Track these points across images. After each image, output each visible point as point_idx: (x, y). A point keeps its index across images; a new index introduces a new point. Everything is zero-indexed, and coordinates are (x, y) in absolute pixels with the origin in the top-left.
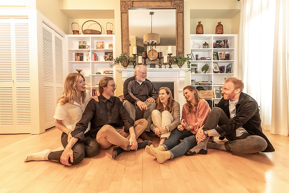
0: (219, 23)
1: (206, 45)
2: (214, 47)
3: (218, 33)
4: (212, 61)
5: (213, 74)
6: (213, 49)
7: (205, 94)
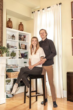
0: (21, 23)
1: (13, 36)
2: (19, 40)
3: (21, 30)
4: (18, 49)
5: (18, 59)
6: (18, 41)
7: (15, 74)
